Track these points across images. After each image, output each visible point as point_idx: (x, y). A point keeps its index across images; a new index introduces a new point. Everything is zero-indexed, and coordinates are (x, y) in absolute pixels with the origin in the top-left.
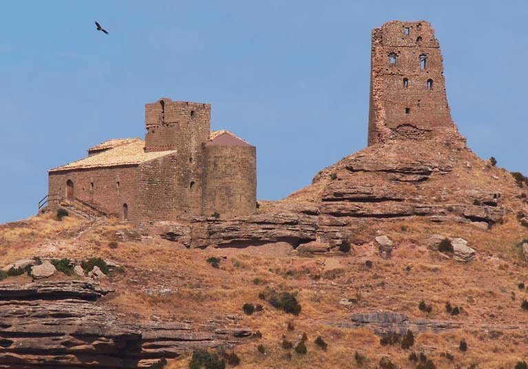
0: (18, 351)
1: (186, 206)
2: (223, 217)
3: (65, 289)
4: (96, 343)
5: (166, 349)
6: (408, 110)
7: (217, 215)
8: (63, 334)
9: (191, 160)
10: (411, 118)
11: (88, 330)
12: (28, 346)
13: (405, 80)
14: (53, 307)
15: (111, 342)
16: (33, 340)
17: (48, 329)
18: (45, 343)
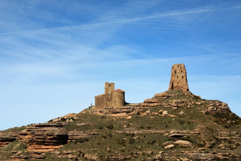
0: (36, 139)
1: (108, 105)
2: (114, 107)
3: (50, 125)
4: (52, 137)
5: (73, 138)
6: (178, 83)
7: (113, 107)
8: (44, 135)
9: (109, 95)
10: (179, 85)
11: (50, 134)
12: (38, 138)
13: (178, 77)
14: (43, 129)
15: (56, 136)
16: (39, 136)
17: (42, 134)
18: (41, 137)
